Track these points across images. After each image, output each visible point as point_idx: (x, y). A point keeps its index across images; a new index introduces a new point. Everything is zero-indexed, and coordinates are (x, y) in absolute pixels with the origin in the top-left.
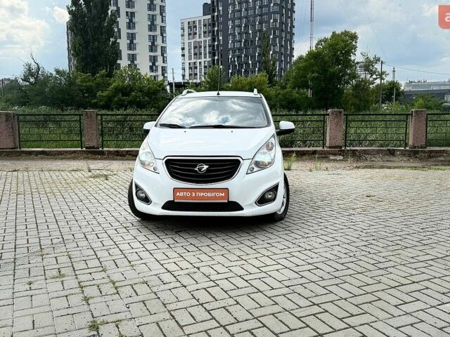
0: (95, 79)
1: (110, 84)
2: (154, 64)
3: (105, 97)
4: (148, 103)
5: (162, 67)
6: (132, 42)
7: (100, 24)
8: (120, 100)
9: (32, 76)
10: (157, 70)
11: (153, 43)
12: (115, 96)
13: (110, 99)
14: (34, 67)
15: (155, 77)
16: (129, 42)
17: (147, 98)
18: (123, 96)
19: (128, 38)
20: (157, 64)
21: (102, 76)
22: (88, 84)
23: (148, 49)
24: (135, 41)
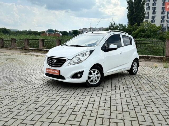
0: (133, 27)
1: (138, 28)
2: (163, 19)
3: (135, 33)
4: (152, 35)
5: (167, 20)
6: (154, 11)
7: (138, 5)
8: (141, 35)
9: (112, 27)
10: (164, 22)
11: (163, 11)
12: (139, 33)
13: (137, 34)
14: (113, 23)
15: (163, 24)
16: (153, 11)
17: (152, 34)
18: (142, 33)
19: (153, 9)
20: (164, 19)
21: (136, 25)
22: (130, 29)
23: (161, 13)
24: (155, 11)
